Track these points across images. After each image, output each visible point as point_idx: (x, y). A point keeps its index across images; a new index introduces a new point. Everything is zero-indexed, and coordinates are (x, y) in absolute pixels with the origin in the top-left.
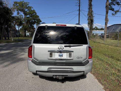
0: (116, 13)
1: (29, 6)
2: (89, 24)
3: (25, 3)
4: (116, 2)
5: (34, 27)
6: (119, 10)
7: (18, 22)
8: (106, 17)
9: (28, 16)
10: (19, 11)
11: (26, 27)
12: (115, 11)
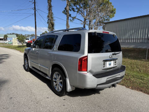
0: (73, 19)
2: (49, 28)
4: (72, 8)
6: (76, 17)
8: (67, 23)
12: (72, 17)
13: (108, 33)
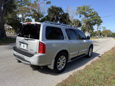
1: (90, 8)
3: (86, 7)
5: (93, 28)
7: (77, 24)
9: (89, 18)
10: (81, 15)
11: (84, 28)
13: (31, 23)
